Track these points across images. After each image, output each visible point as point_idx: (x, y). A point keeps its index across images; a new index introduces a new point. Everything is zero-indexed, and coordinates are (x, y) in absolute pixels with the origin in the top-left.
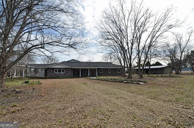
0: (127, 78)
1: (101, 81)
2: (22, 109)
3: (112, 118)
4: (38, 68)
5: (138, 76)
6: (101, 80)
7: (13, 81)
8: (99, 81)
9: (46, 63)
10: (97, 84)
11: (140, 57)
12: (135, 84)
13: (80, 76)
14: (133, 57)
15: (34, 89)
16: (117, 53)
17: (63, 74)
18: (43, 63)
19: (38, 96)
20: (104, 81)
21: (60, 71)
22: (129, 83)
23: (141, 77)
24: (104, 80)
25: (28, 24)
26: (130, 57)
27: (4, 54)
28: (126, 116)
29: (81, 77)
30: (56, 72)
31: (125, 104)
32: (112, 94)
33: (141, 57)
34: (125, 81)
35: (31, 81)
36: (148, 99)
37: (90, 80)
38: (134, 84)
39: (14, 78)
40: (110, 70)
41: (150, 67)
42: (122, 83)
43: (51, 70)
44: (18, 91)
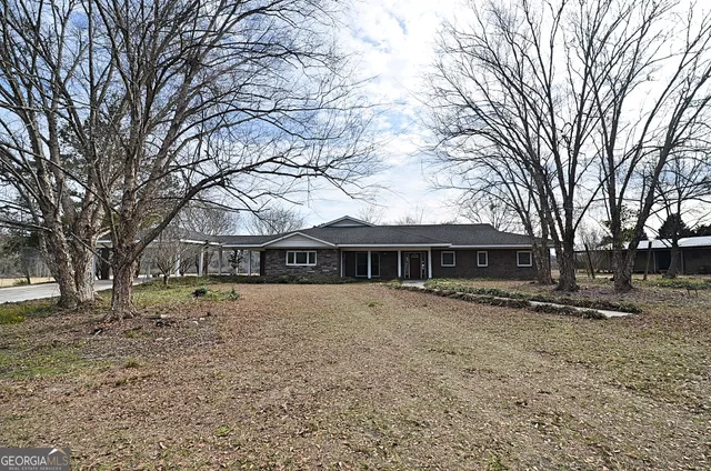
0: (553, 287)
1: (436, 297)
2: (144, 378)
3: (400, 454)
4: (242, 249)
5: (612, 280)
6: (438, 294)
7: (168, 288)
8: (428, 296)
9: (265, 233)
10: (416, 310)
11: (617, 195)
12: (578, 315)
13: (369, 276)
14: (579, 199)
15: (209, 314)
16: (512, 186)
17: (313, 268)
18: (257, 233)
19: (211, 338)
20: (447, 299)
21: (302, 259)
22: (554, 311)
23: (624, 286)
24: (451, 294)
25: (193, 111)
26: (568, 199)
27: (130, 209)
28: (463, 454)
29: (373, 280)
30: (291, 261)
31: (489, 400)
32: (453, 353)
33: (621, 198)
34: (535, 303)
35: (214, 289)
36: (607, 390)
37: (399, 292)
38: (574, 315)
39: (174, 280)
40: (482, 256)
41: (675, 243)
42: (521, 312)
43: (277, 253)
44: (165, 319)
